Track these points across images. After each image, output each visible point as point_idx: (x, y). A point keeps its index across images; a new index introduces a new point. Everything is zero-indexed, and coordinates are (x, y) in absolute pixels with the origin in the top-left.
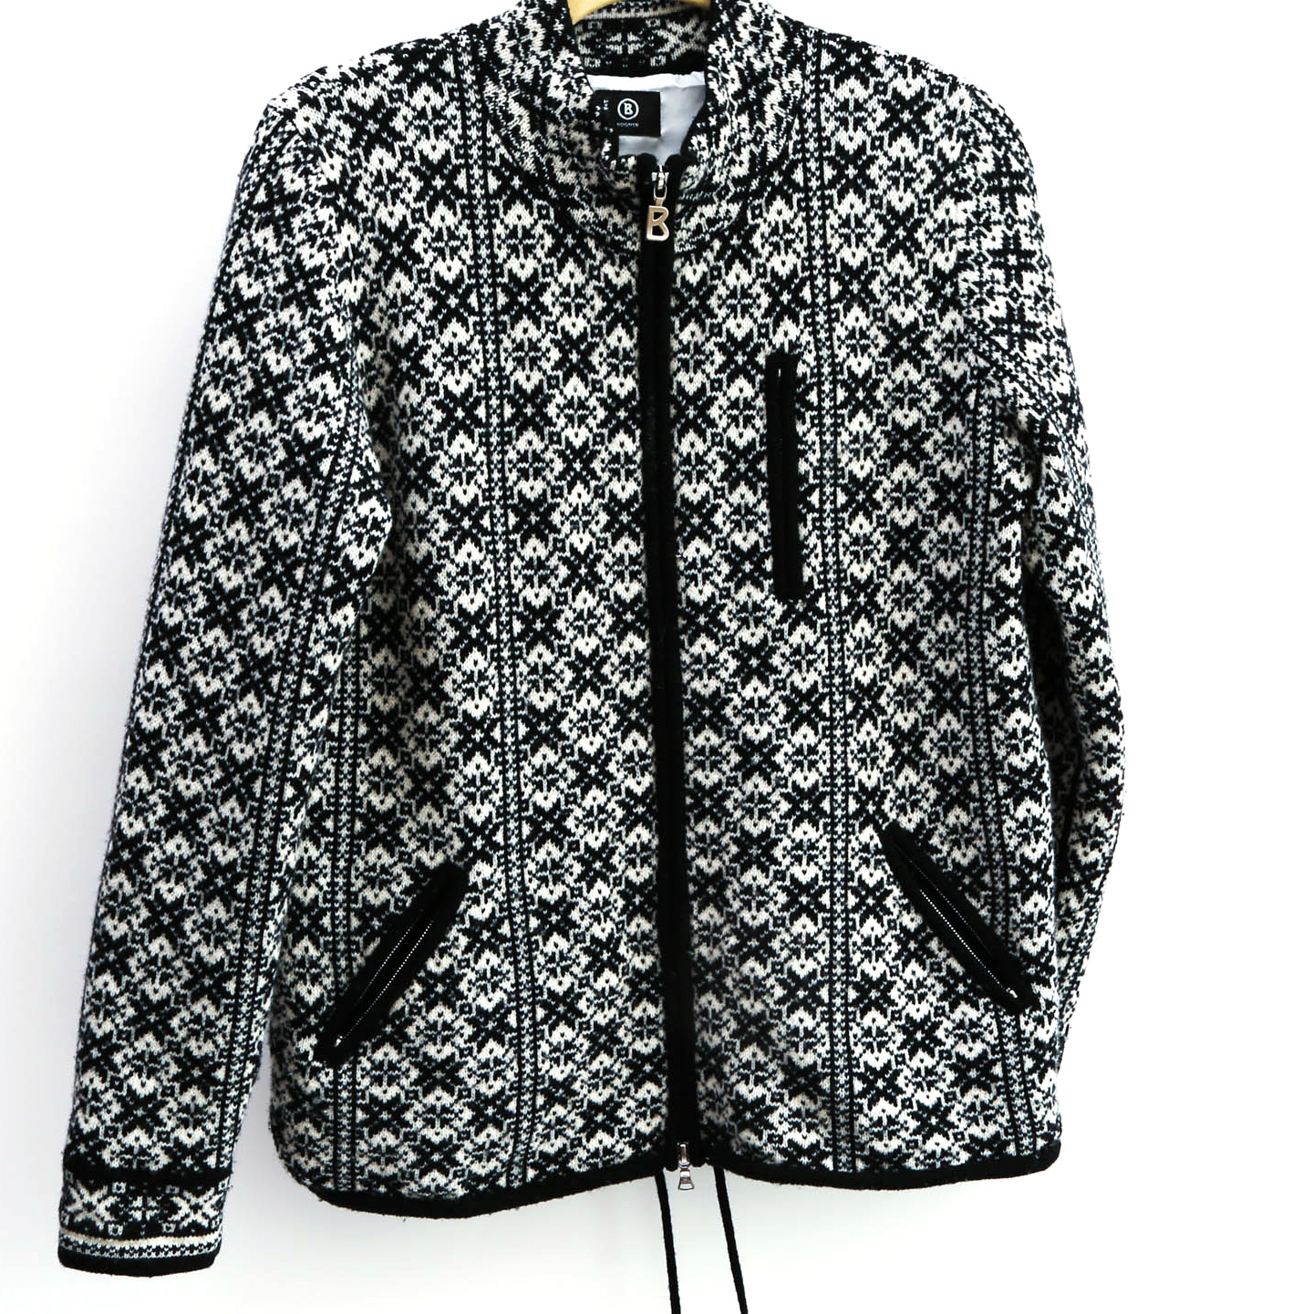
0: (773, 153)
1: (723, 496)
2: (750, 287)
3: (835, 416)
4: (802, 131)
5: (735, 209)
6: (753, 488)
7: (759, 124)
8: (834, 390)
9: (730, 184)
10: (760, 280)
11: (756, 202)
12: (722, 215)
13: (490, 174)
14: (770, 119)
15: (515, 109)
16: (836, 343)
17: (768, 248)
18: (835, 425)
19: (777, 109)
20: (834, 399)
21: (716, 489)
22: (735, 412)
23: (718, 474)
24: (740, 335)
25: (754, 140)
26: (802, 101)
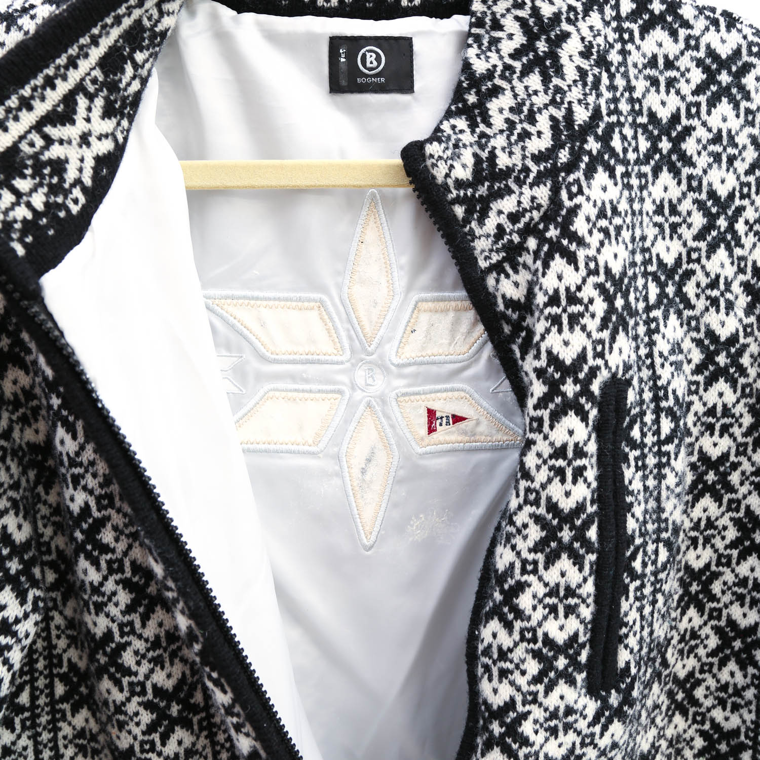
0: (581, 115)
3: (660, 454)
5: (543, 193)
7: (556, 81)
8: (657, 421)
11: (571, 178)
14: (571, 73)
16: (658, 361)
17: (598, 236)
18: (659, 466)
19: (579, 61)
20: (657, 432)
24: (568, 356)
25: (553, 102)
26: (607, 52)
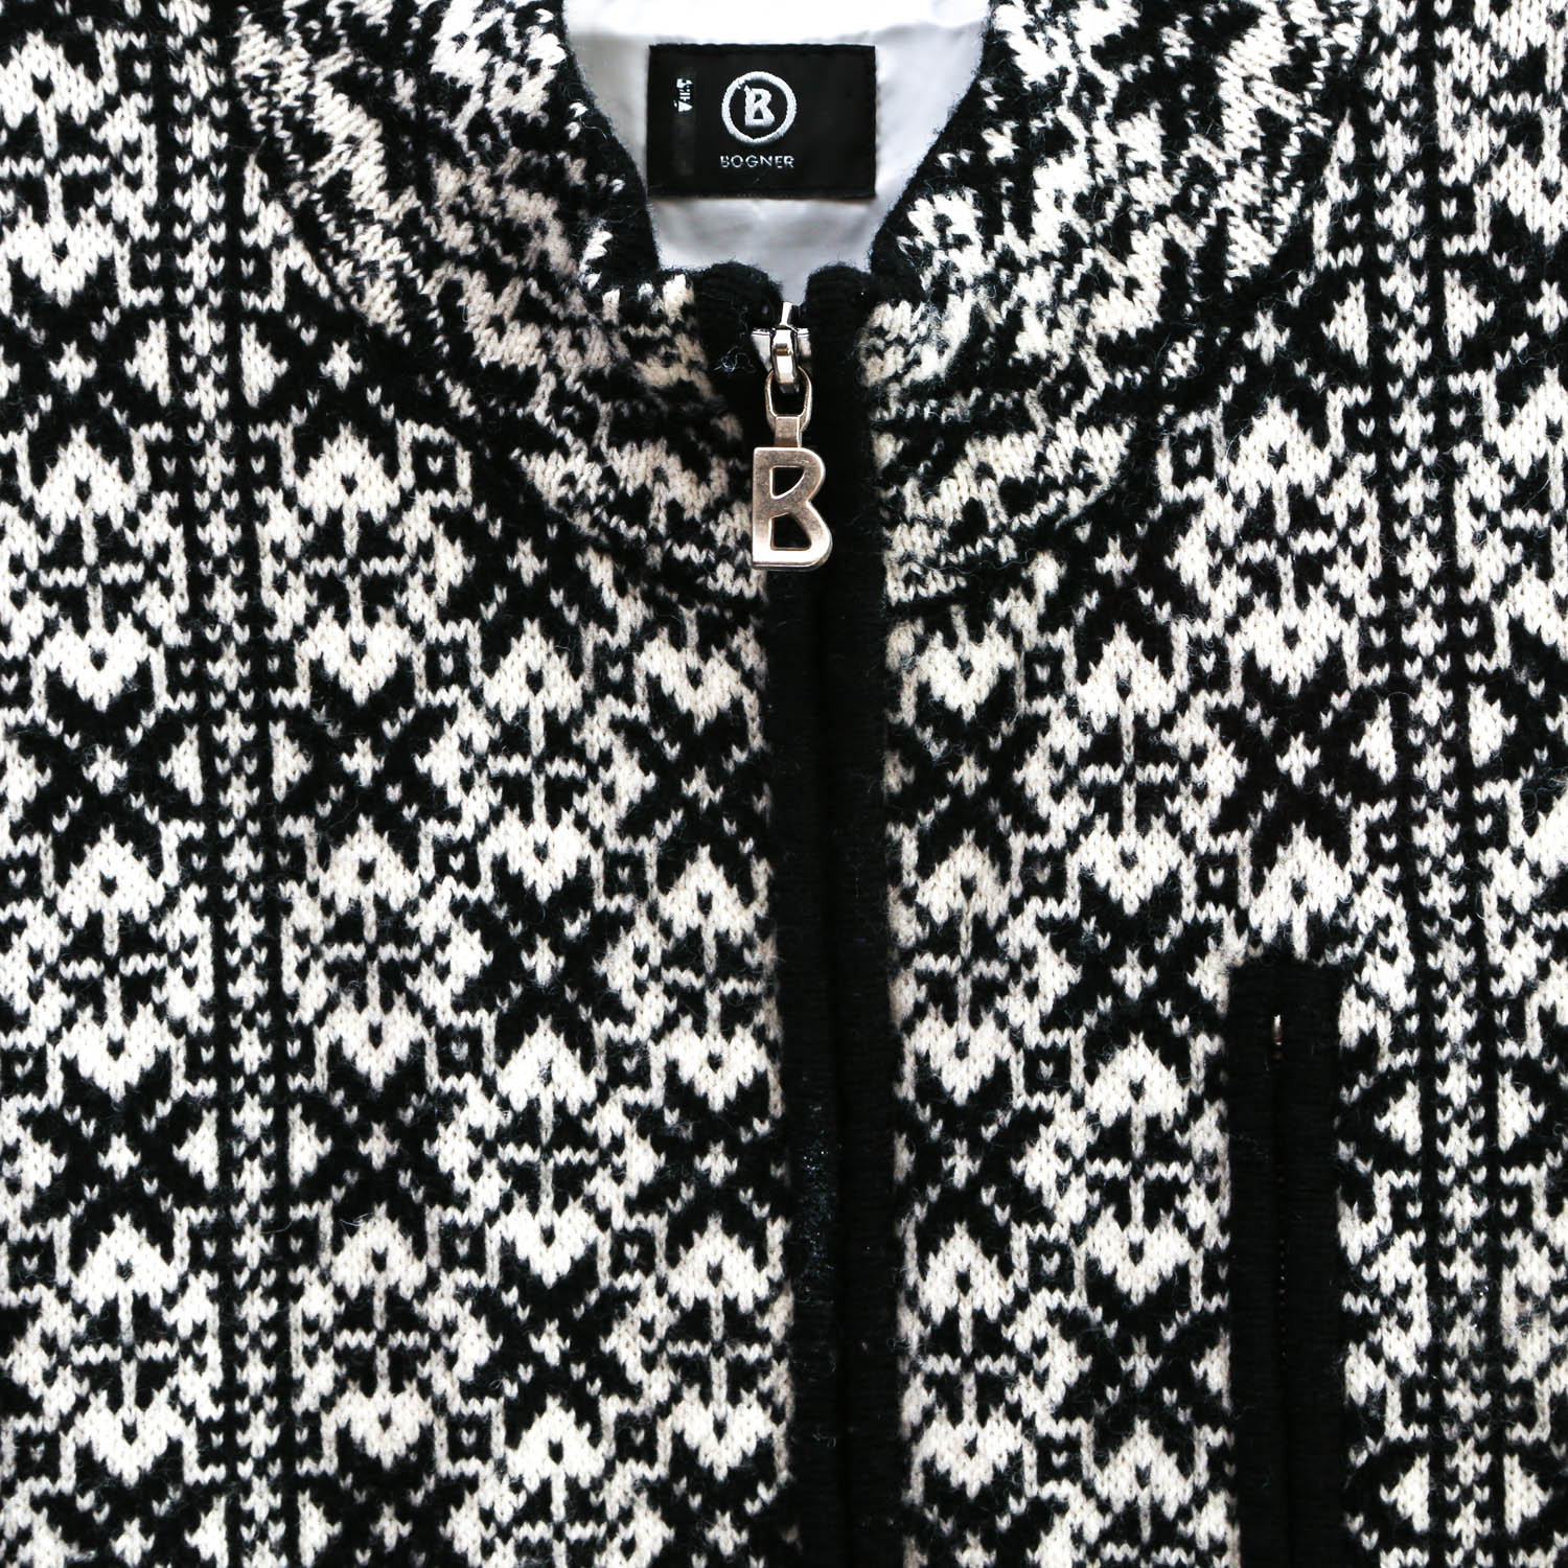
0: (1249, 250)
1: (1072, 1471)
2: (1168, 721)
3: (1493, 1190)
4: (1365, 167)
5: (1107, 449)
6: (1179, 1446)
7: (1198, 146)
8: (1487, 1097)
9: (1091, 362)
10: (1203, 700)
11: (1190, 423)
12: (1058, 468)
13: (249, 335)
14: (1240, 128)
15: (336, 116)
16: (1495, 925)
17: (1235, 585)
18: (1493, 1224)
19: (1269, 95)
20: (1488, 1127)
21: (1045, 1446)
22: (1115, 1168)
23: (1055, 1392)
24: (1131, 891)
25: (1181, 205)
26: (1366, 61)
